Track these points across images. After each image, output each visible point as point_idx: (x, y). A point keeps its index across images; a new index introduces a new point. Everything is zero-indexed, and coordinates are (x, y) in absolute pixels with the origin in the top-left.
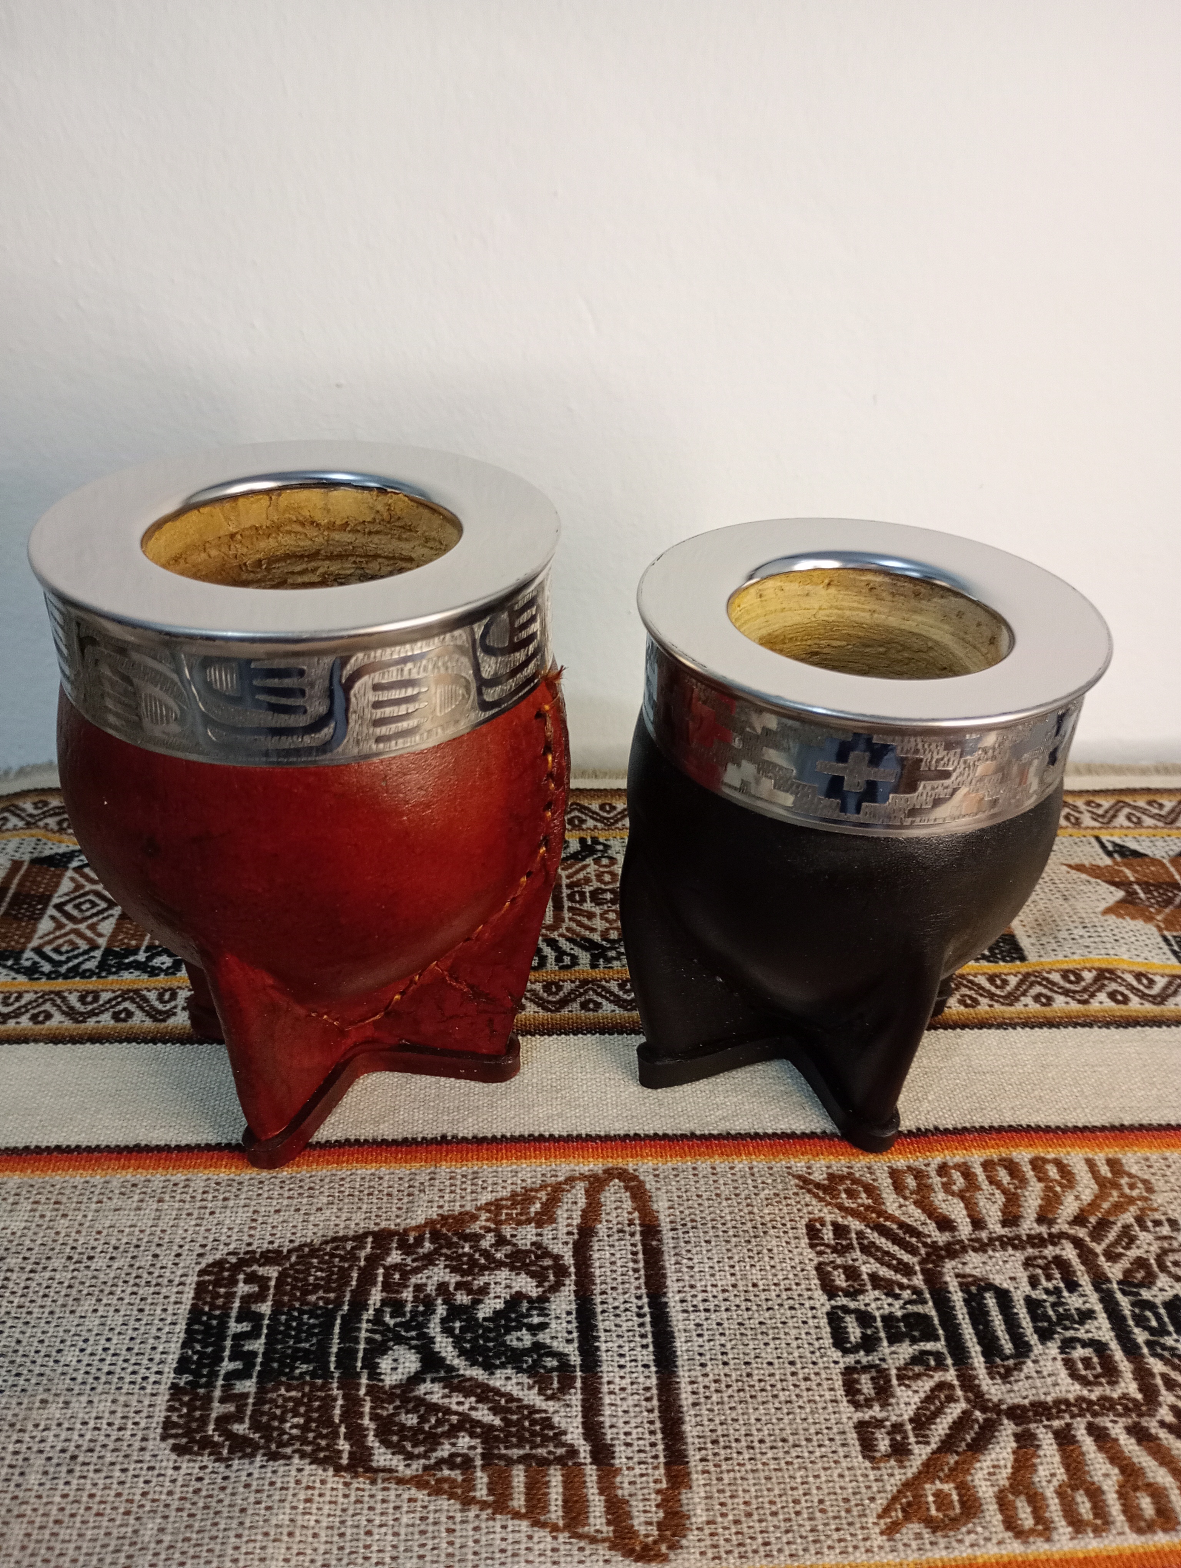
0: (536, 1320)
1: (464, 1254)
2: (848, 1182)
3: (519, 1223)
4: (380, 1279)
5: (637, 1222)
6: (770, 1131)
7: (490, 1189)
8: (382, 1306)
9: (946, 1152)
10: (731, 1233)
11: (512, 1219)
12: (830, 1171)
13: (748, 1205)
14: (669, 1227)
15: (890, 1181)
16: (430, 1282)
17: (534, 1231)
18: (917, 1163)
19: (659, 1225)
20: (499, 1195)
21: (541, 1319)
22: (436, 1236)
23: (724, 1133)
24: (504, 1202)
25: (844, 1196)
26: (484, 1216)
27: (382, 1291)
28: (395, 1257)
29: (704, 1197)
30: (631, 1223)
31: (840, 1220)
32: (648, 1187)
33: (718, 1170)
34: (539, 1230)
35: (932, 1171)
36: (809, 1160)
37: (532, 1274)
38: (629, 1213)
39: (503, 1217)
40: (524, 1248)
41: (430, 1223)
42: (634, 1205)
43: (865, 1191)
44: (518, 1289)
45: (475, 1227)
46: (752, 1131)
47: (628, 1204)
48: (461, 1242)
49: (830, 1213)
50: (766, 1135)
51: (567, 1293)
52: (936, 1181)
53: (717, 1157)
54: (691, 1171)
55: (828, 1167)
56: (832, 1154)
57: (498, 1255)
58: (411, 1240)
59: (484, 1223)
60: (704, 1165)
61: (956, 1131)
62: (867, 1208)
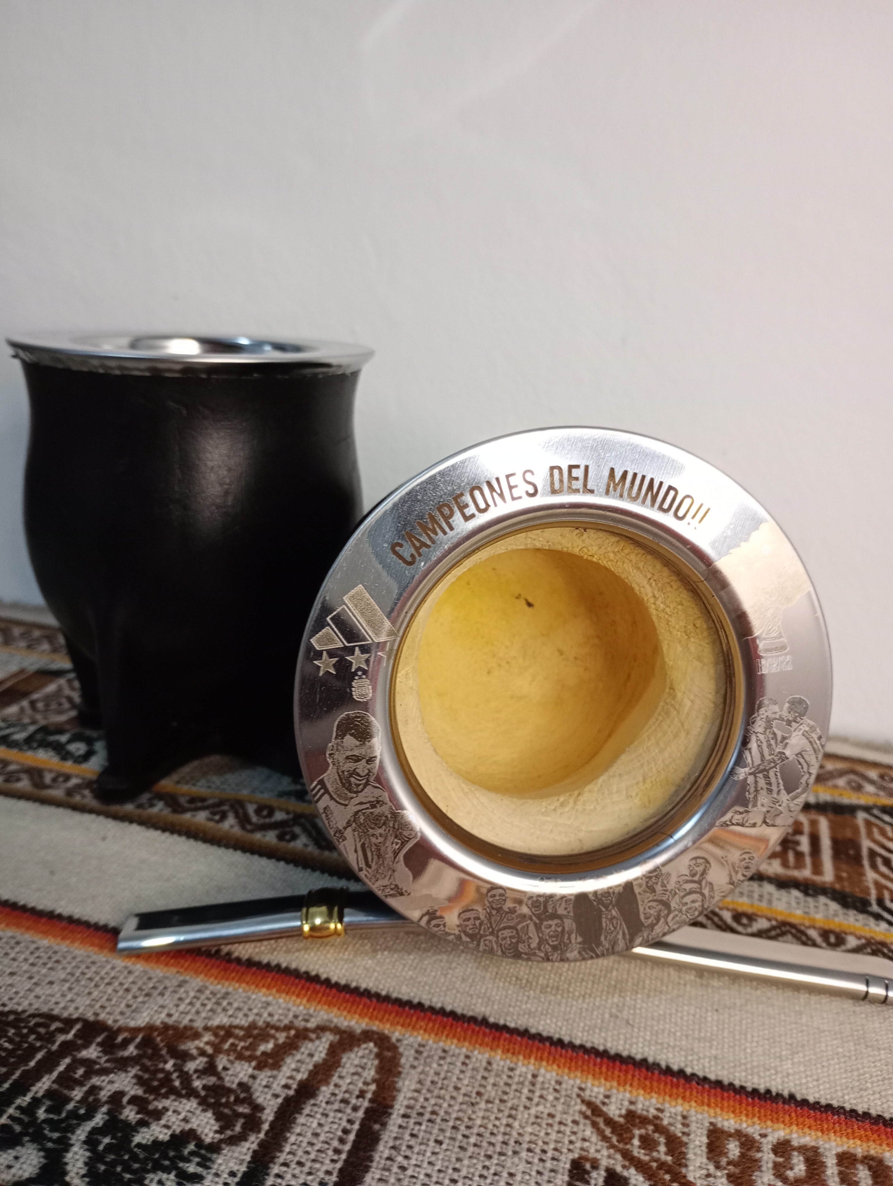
0: (192, 1168)
1: (163, 1070)
2: (651, 1128)
3: (240, 1057)
4: (61, 1068)
5: (369, 1096)
6: (578, 1042)
7: (230, 1012)
8: (44, 1096)
9: (794, 1128)
10: (472, 1140)
11: (235, 1051)
12: (632, 1108)
13: (510, 1116)
14: (402, 1112)
15: (705, 1140)
16: (109, 1087)
17: (250, 1071)
18: (750, 1130)
19: (392, 1107)
20: (236, 1022)
21: (199, 1170)
22: (147, 1042)
23: (522, 1029)
24: (237, 1031)
25: (636, 1142)
26: (207, 1037)
27: (54, 1082)
28: (92, 1052)
29: (463, 1091)
30: (362, 1094)
31: (619, 1169)
32: (403, 1061)
33: (495, 1066)
34: (256, 1072)
35: (767, 1145)
36: (611, 1087)
37: (219, 1117)
38: (366, 1083)
39: (226, 1046)
40: (228, 1085)
41: (150, 1028)
42: (377, 1077)
43: (667, 1144)
44: (194, 1127)
45: (191, 1046)
46: (556, 1036)
47: (370, 1074)
48: (167, 1057)
49: (609, 1157)
50: (571, 1045)
51: (244, 1150)
52: (767, 1158)
53: (499, 1052)
54: (462, 1058)
55: (632, 1103)
56: (644, 1088)
57: (197, 1084)
58: (120, 1039)
59: (202, 1045)
60: (480, 1057)
61: (816, 1106)
62: (662, 1165)
